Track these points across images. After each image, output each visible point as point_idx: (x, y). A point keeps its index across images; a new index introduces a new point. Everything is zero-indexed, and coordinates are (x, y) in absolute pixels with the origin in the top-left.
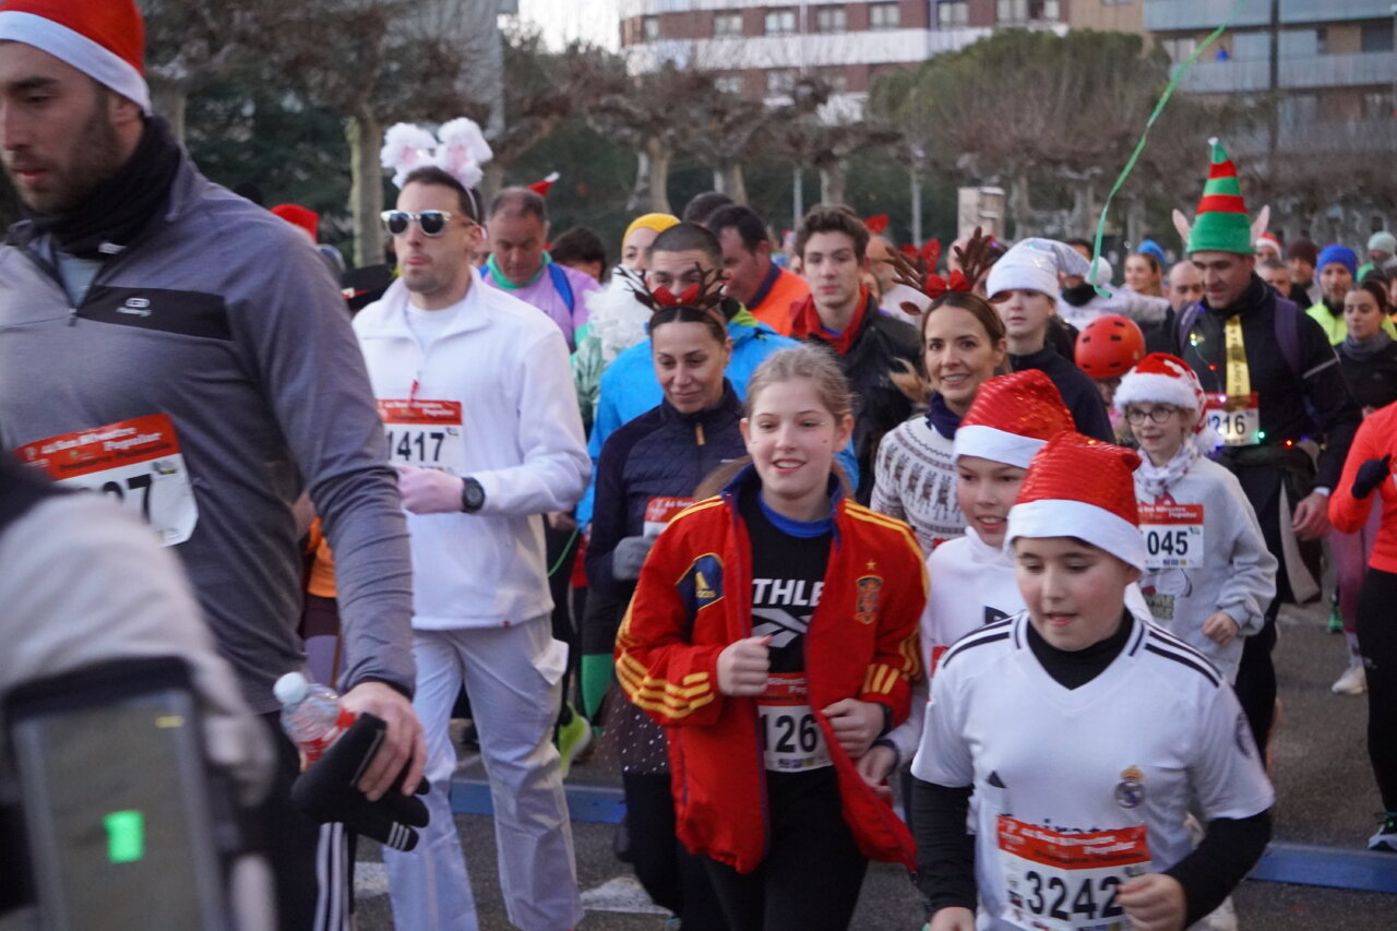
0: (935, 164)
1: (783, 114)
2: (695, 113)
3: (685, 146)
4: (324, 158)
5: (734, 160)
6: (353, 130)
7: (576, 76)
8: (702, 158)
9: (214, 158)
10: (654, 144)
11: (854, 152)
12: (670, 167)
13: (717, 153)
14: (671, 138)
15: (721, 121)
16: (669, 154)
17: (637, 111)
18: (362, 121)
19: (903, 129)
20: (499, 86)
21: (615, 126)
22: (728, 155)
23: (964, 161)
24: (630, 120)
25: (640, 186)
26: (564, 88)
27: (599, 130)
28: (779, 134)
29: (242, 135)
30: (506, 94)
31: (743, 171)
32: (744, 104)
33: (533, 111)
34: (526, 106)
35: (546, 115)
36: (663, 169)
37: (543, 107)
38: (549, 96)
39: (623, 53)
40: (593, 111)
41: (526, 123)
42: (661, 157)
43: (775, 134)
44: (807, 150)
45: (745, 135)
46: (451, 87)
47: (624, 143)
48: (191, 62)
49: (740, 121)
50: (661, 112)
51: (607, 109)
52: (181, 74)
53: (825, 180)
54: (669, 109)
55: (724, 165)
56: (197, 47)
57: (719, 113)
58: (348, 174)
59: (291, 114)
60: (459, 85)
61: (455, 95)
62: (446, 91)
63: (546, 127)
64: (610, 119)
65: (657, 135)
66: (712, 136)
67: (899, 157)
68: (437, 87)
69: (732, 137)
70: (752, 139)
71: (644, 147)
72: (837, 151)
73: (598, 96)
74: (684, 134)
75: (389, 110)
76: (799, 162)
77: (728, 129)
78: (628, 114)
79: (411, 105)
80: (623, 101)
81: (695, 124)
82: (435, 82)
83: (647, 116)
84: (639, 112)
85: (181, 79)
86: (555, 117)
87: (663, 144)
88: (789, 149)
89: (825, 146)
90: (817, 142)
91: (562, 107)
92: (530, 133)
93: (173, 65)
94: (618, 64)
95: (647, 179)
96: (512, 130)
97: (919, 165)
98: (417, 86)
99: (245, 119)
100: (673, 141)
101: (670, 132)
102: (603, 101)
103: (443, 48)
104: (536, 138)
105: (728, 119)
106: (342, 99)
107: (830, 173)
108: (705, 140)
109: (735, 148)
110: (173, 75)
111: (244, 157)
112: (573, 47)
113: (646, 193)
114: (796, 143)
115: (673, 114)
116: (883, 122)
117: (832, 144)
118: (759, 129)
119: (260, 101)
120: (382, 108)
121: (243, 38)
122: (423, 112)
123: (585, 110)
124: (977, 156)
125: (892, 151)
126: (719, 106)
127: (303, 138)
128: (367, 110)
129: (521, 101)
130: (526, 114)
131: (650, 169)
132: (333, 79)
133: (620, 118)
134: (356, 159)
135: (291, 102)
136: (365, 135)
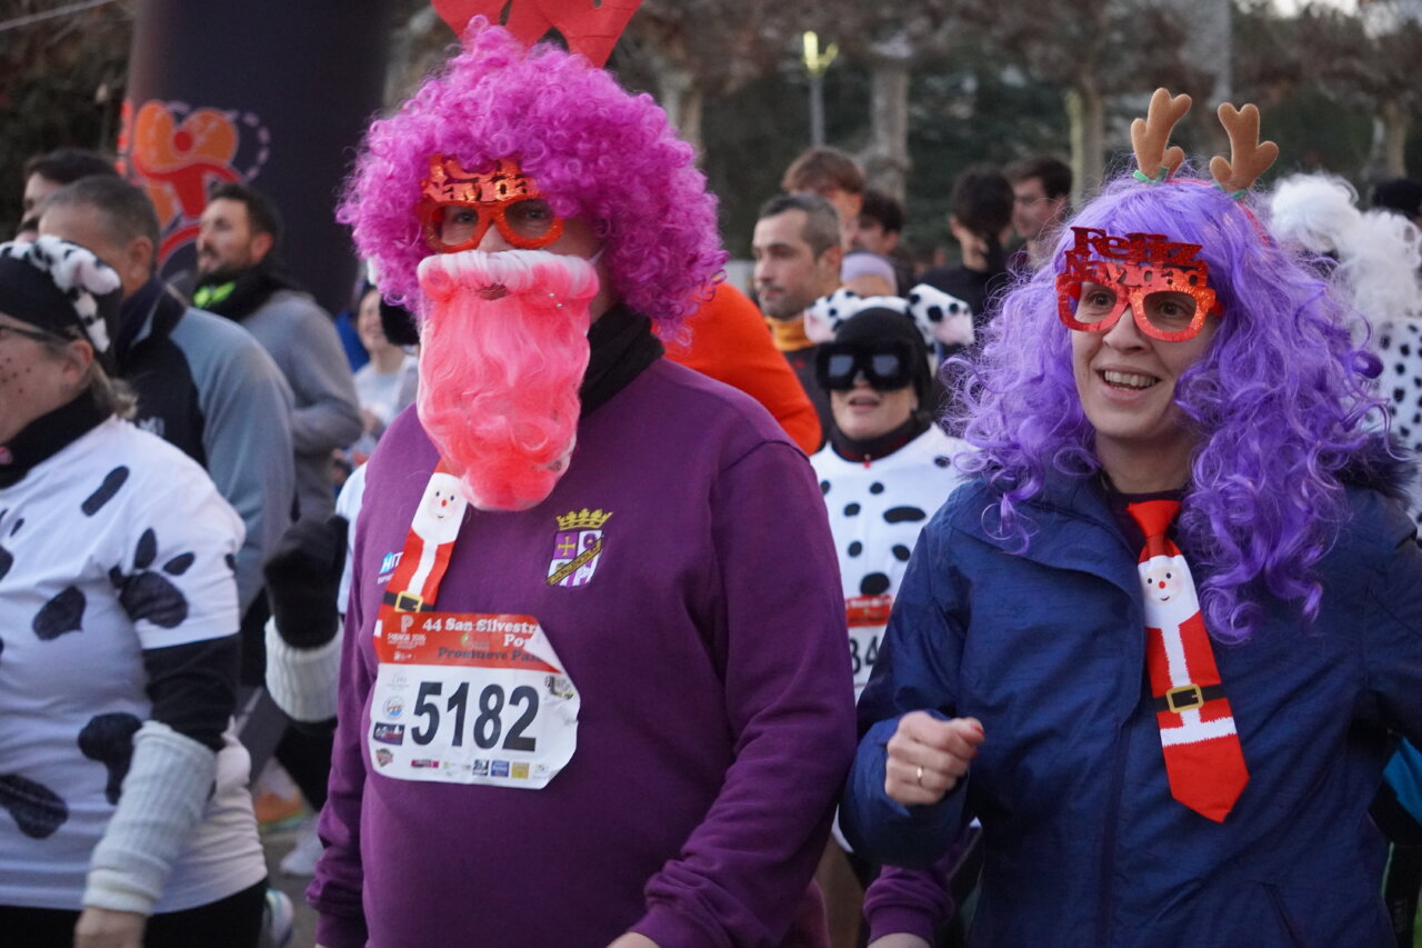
4: (1045, 131)
6: (1073, 103)
7: (1307, 41)
9: (933, 135)
10: (1391, 109)
14: (1410, 101)
16: (1407, 119)
17: (1372, 74)
18: (1084, 95)
20: (1225, 54)
21: (1349, 91)
24: (1366, 85)
25: (1375, 153)
26: (1294, 53)
27: (1332, 96)
29: (962, 110)
30: (1233, 61)
33: (1261, 79)
34: (1255, 74)
35: (1275, 82)
36: (1400, 135)
37: (1272, 74)
38: (1279, 62)
39: (1360, 15)
40: (1325, 76)
41: (1254, 91)
42: (1399, 123)
46: (1176, 56)
47: (1360, 110)
48: (914, 39)
50: (1400, 75)
51: (1341, 74)
52: (904, 52)
54: (1409, 71)
56: (919, 24)
58: (1068, 148)
59: (1014, 89)
60: (1185, 55)
61: (1179, 62)
62: (1170, 62)
63: (1276, 95)
64: (1343, 84)
65: (1395, 99)
68: (1161, 58)
73: (1331, 60)
75: (1112, 82)
78: (1363, 78)
79: (1134, 76)
80: (1358, 65)
82: (1159, 52)
84: (1376, 75)
86: (1285, 85)
87: (1400, 109)
91: (1293, 74)
93: (895, 42)
94: (1354, 25)
95: (1383, 147)
98: (1140, 56)
99: (963, 94)
100: (1412, 105)
101: (1410, 96)
102: (1338, 65)
103: (1168, 18)
106: (1063, 72)
110: (897, 51)
111: (965, 133)
112: (1306, 12)
113: (1382, 161)
115: (1412, 77)
119: (983, 76)
120: (1104, 83)
121: (966, 14)
122: (1146, 83)
123: (1316, 75)
127: (1023, 112)
128: (1088, 82)
129: (1249, 68)
130: (1254, 82)
131: (1386, 136)
132: (1056, 52)
133: (1355, 84)
134: (1076, 133)
135: (1012, 76)
136: (1087, 108)
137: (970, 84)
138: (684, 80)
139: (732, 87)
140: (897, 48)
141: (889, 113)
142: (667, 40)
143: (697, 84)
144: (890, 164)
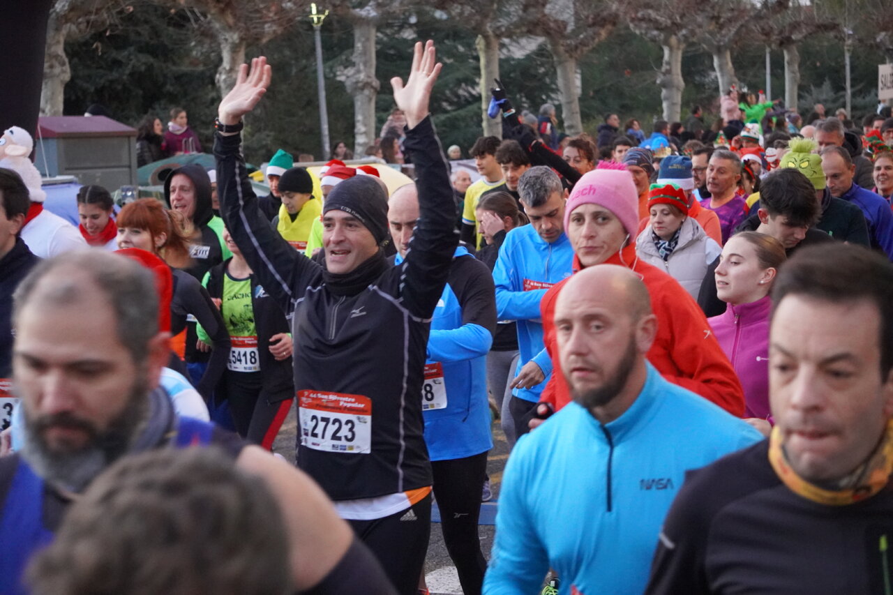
0: (860, 40)
1: (758, 17)
2: (699, 19)
3: (695, 40)
5: (726, 47)
6: (480, 42)
8: (705, 46)
10: (673, 40)
11: (805, 37)
12: (683, 53)
13: (715, 43)
14: (684, 35)
15: (717, 23)
16: (683, 46)
17: (662, 19)
18: (486, 37)
19: (839, 21)
20: (571, 6)
21: (647, 28)
22: (722, 43)
23: (881, 36)
24: (657, 26)
25: (665, 68)
26: (614, 7)
27: (638, 32)
28: (755, 28)
29: (409, 35)
30: (576, 14)
31: (732, 54)
32: (732, 10)
33: (594, 24)
34: (590, 20)
35: (603, 26)
36: (679, 56)
37: (600, 22)
38: (605, 13)
40: (633, 20)
41: (590, 31)
42: (678, 48)
43: (754, 28)
44: (774, 37)
45: (733, 30)
46: (543, 12)
47: (653, 40)
48: (378, 6)
49: (730, 20)
50: (677, 19)
51: (642, 19)
52: (373, 14)
53: (787, 57)
54: (682, 16)
55: (719, 51)
57: (716, 18)
59: (439, 21)
60: (547, 11)
61: (545, 15)
62: (539, 16)
63: (603, 33)
64: (644, 25)
65: (676, 34)
66: (711, 33)
67: (836, 37)
68: (533, 13)
69: (723, 32)
70: (737, 33)
71: (667, 42)
72: (793, 37)
73: (637, 12)
74: (693, 33)
75: (503, 29)
76: (770, 46)
77: (721, 27)
78: (656, 21)
79: (517, 26)
80: (652, 14)
81: (700, 26)
82: (532, 10)
83: (669, 22)
84: (663, 20)
85: (374, 16)
86: (609, 27)
87: (679, 41)
88: (764, 37)
89: (787, 34)
90: (781, 32)
91: (614, 20)
92: (593, 39)
93: (367, 8)
95: (668, 63)
96: (582, 36)
97: (849, 42)
98: (520, 12)
99: (411, 26)
100: (686, 37)
101: (684, 32)
102: (639, 15)
104: (597, 40)
105: (722, 20)
106: (473, 23)
107: (789, 51)
108: (707, 35)
109: (726, 39)
110: (369, 14)
113: (669, 72)
114: (767, 34)
115: (685, 20)
116: (826, 17)
117: (791, 33)
118: (742, 26)
119: (419, 14)
120: (499, 28)
122: (524, 29)
123: (628, 20)
124: (890, 33)
125: (832, 34)
126: (716, 14)
127: (447, 37)
128: (488, 27)
129: (587, 17)
130: (590, 26)
131: (671, 56)
132: (468, 10)
133: (652, 25)
134: (482, 61)
135: (439, 14)
136: (488, 46)
137: (413, 20)
138: (235, 37)
139: (265, 40)
140: (370, 12)
141: (365, 52)
142: (222, 11)
143: (242, 39)
144: (367, 85)
